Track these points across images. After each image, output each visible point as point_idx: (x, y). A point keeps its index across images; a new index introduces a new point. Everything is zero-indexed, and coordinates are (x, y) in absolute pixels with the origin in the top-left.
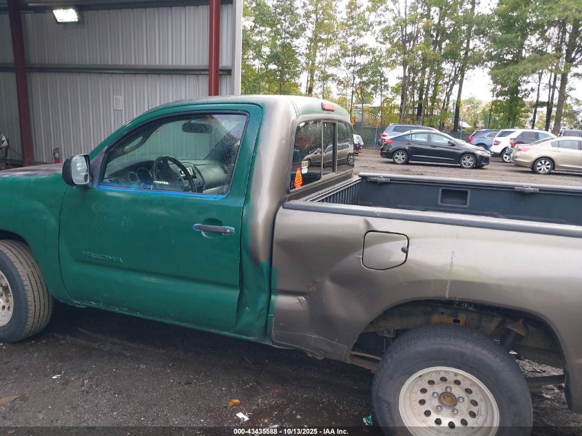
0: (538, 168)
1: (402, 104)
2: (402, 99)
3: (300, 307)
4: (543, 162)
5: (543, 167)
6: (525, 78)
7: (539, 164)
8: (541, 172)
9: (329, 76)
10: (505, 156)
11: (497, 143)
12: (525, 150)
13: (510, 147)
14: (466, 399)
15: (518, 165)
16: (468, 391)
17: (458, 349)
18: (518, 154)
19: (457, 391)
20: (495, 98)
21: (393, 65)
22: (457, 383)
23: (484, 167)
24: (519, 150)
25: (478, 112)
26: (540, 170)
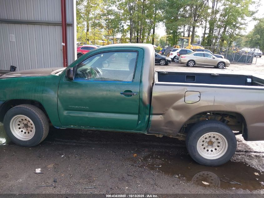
0: (189, 64)
1: (130, 37)
2: (131, 35)
3: (161, 119)
4: (191, 62)
5: (191, 64)
6: (179, 27)
7: (190, 63)
8: (190, 66)
9: (97, 24)
10: (175, 59)
11: (172, 54)
12: (184, 57)
13: (177, 56)
14: (216, 142)
15: (182, 63)
16: (217, 139)
17: (216, 126)
18: (182, 59)
19: (213, 140)
20: (168, 35)
21: (125, 19)
22: (214, 137)
23: (169, 64)
24: (182, 57)
25: (158, 40)
26: (190, 65)
